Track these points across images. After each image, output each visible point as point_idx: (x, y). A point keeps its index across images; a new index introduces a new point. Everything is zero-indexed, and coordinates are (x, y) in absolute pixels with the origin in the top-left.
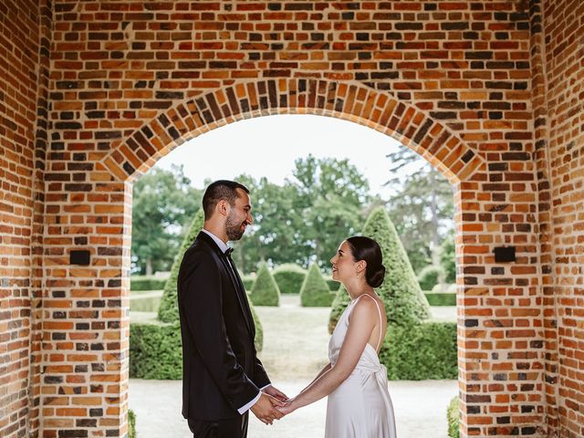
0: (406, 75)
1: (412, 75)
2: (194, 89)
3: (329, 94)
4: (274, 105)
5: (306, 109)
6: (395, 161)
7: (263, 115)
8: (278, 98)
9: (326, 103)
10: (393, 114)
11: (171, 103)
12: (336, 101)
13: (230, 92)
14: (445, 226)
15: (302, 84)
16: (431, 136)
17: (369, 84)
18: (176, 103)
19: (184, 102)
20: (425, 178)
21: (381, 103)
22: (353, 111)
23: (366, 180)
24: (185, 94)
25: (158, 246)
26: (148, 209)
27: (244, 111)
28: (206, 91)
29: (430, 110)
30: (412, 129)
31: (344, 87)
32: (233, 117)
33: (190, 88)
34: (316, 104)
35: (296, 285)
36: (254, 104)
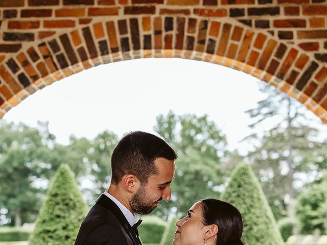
0: (288, 11)
1: (295, 11)
2: (46, 30)
3: (200, 34)
4: (137, 47)
5: (173, 51)
6: (253, 116)
7: (125, 60)
8: (142, 39)
9: (196, 44)
10: (273, 57)
11: (20, 46)
12: (207, 42)
13: (87, 32)
14: (300, 180)
15: (169, 22)
16: (315, 81)
17: (245, 22)
18: (26, 46)
19: (35, 44)
20: (282, 134)
21: (259, 44)
22: (226, 52)
23: (224, 136)
24: (36, 36)
25: (25, 200)
26: (15, 164)
27: (103, 54)
28: (60, 31)
29: (315, 52)
30: (294, 74)
31: (216, 25)
32: (90, 61)
33: (42, 29)
34: (185, 45)
35: (157, 236)
36: (114, 46)
